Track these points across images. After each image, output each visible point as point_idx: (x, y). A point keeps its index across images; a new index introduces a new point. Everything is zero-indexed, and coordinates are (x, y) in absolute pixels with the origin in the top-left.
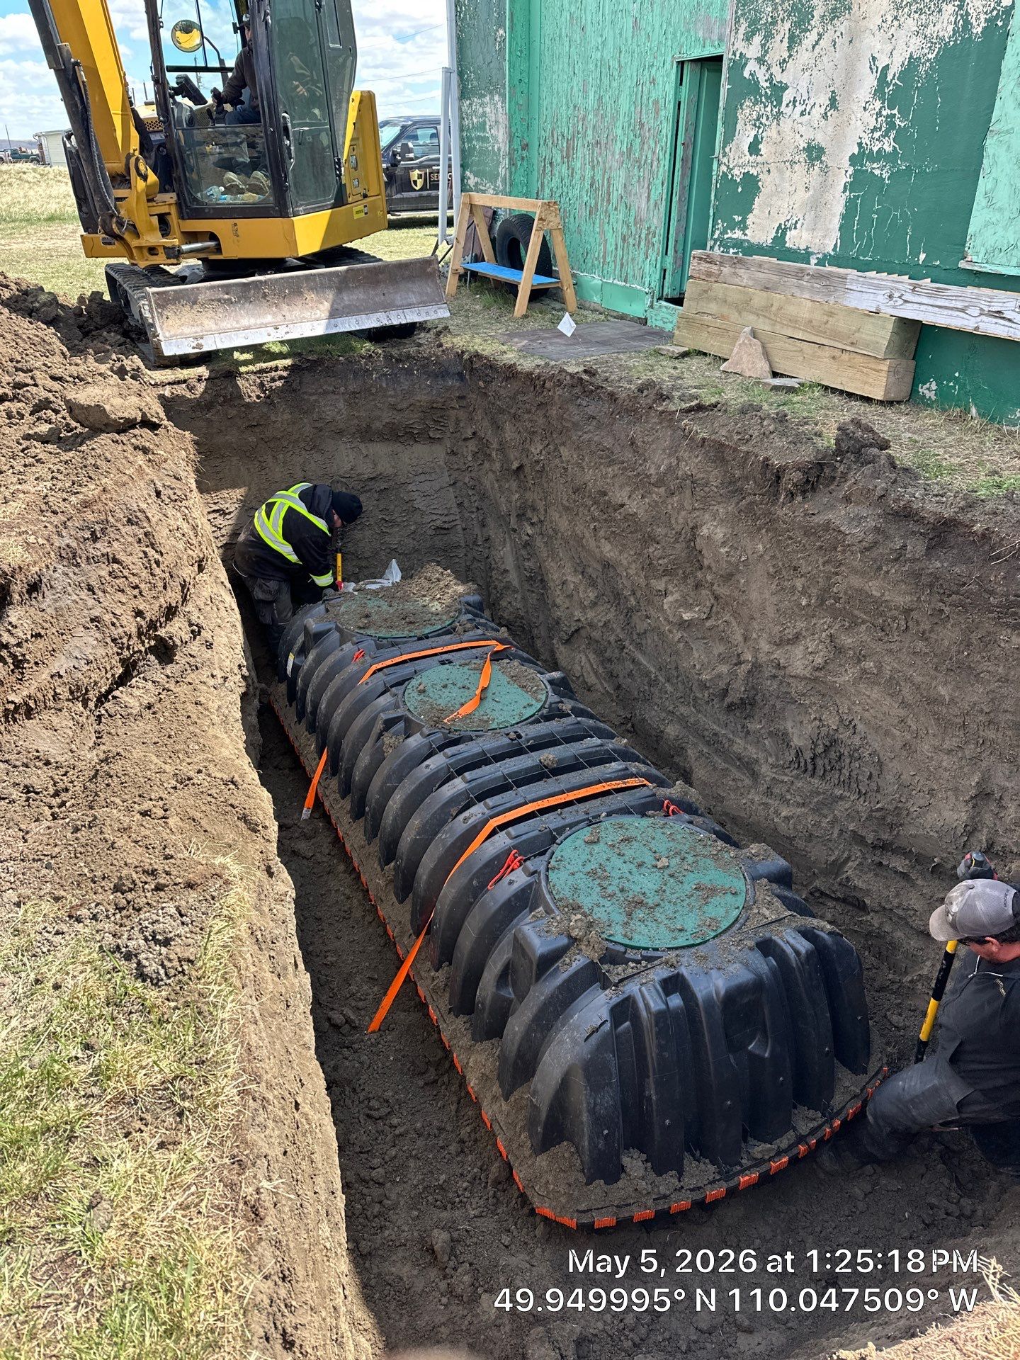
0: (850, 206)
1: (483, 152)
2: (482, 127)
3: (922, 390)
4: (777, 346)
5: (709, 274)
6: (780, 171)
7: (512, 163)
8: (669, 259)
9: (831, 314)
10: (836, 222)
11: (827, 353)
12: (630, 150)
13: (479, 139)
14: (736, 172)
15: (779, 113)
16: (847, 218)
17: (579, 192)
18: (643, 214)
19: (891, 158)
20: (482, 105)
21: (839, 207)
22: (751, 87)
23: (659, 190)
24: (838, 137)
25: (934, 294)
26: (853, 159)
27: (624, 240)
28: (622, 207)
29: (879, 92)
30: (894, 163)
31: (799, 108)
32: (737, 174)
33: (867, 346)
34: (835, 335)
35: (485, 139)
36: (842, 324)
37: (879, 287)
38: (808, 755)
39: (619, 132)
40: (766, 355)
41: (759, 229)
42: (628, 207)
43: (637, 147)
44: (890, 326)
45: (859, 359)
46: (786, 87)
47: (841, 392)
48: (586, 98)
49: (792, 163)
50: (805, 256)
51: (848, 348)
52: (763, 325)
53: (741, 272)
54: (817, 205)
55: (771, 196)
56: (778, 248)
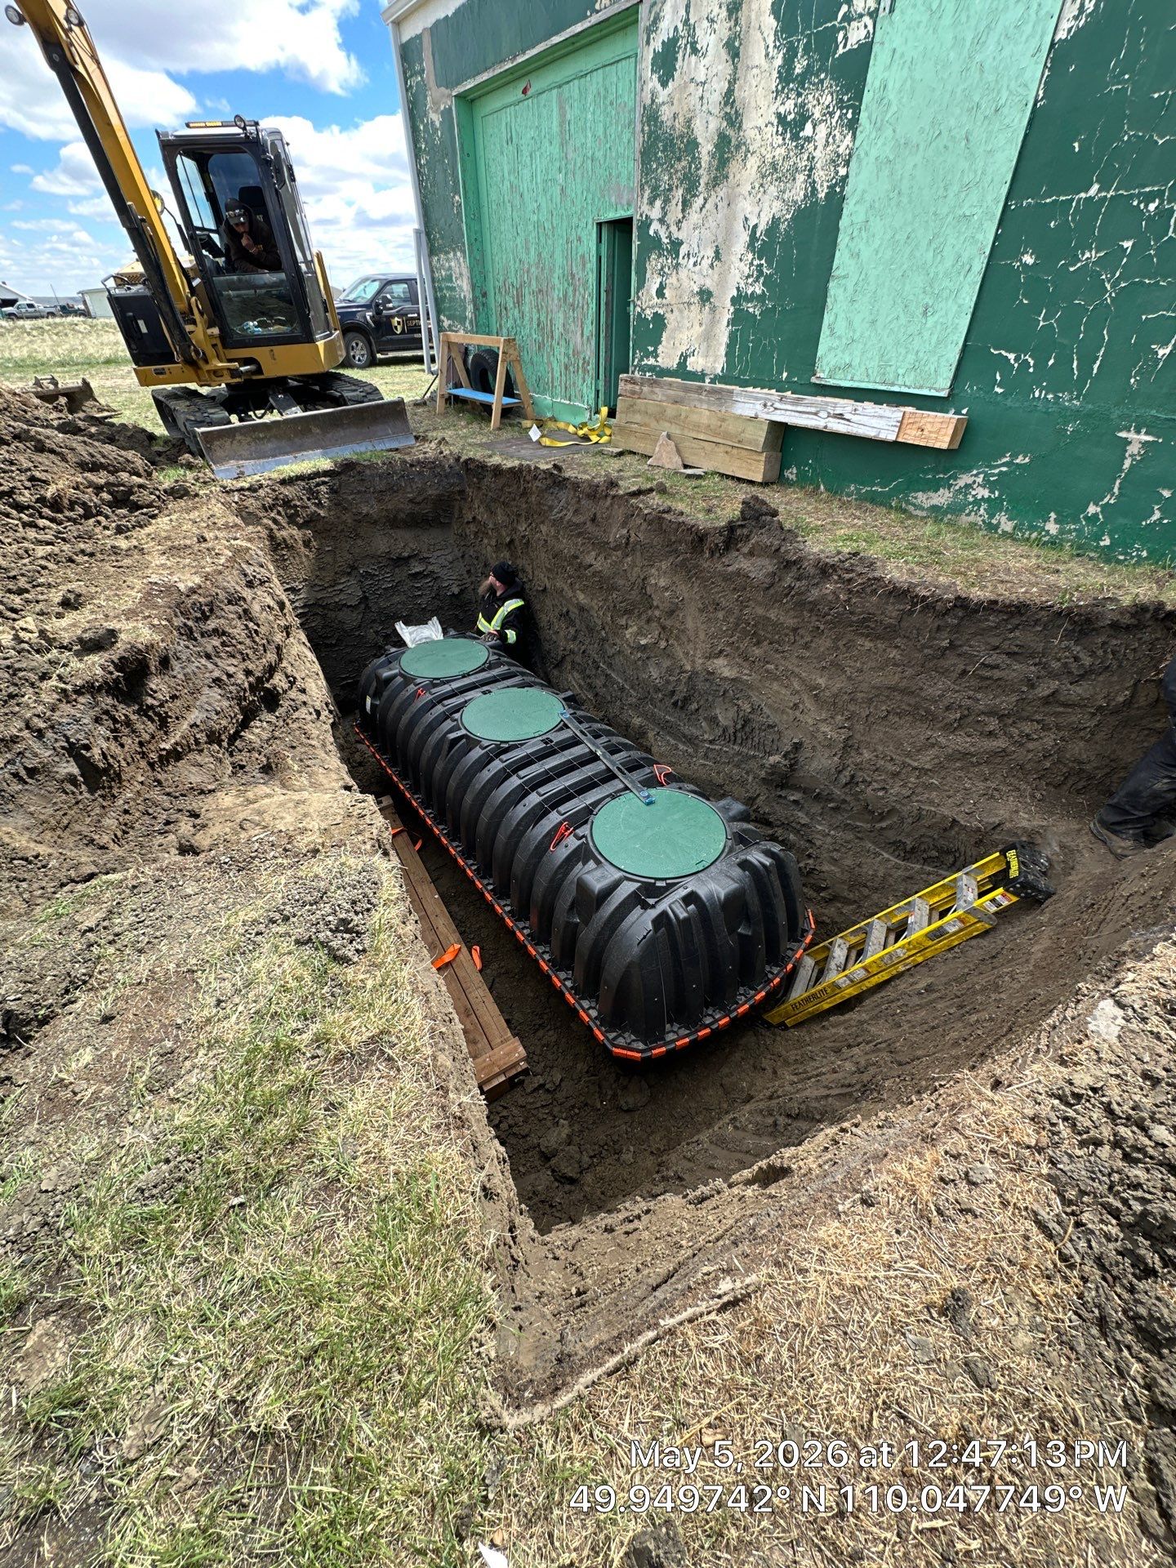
0: (732, 337)
1: (452, 299)
2: (449, 278)
3: (787, 474)
4: (686, 445)
5: (633, 392)
6: (681, 311)
7: (476, 308)
8: (601, 383)
9: (723, 420)
10: (723, 350)
11: (722, 448)
12: (565, 296)
13: (448, 288)
14: (648, 312)
15: (678, 264)
16: (730, 347)
17: (529, 334)
18: (579, 347)
19: (761, 298)
20: (448, 260)
21: (724, 338)
22: (653, 244)
23: (590, 328)
24: (722, 281)
25: (796, 402)
26: (734, 301)
27: (566, 368)
28: (563, 343)
29: (751, 246)
30: (763, 303)
31: (692, 260)
32: (649, 314)
33: (750, 443)
34: (727, 435)
35: (453, 289)
36: (731, 427)
37: (757, 399)
38: (731, 731)
39: (556, 281)
40: (678, 451)
41: (667, 358)
42: (567, 342)
43: (570, 293)
44: (765, 427)
45: (744, 453)
46: (681, 243)
47: (733, 478)
48: (528, 254)
49: (689, 304)
50: (700, 376)
51: (737, 446)
52: (675, 431)
53: (657, 390)
54: (708, 337)
55: (674, 330)
56: (682, 371)
